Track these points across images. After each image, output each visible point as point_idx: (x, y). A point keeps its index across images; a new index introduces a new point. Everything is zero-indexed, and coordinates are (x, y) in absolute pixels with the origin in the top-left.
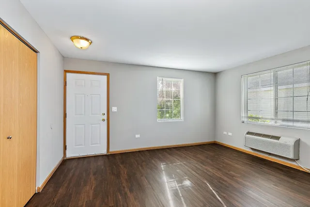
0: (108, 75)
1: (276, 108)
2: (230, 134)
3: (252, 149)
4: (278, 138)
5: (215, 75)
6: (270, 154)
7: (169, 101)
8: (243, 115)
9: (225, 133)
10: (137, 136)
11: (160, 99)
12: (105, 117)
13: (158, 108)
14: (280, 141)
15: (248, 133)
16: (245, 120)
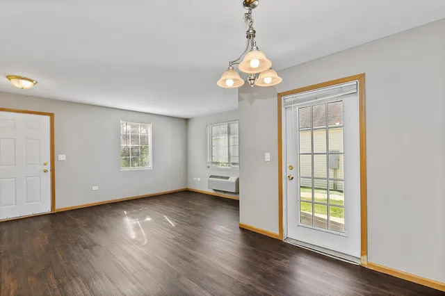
0: (51, 115)
1: (229, 155)
2: (199, 179)
3: (214, 190)
4: (228, 178)
5: (187, 120)
6: (225, 192)
7: (136, 147)
8: (209, 160)
9: (195, 179)
10: (95, 188)
11: (123, 145)
12: (48, 168)
13: (122, 156)
14: (229, 180)
15: (211, 177)
16: (210, 165)
